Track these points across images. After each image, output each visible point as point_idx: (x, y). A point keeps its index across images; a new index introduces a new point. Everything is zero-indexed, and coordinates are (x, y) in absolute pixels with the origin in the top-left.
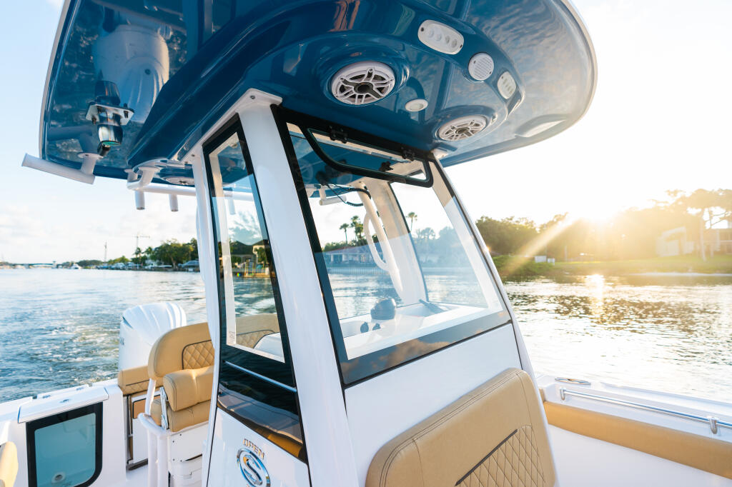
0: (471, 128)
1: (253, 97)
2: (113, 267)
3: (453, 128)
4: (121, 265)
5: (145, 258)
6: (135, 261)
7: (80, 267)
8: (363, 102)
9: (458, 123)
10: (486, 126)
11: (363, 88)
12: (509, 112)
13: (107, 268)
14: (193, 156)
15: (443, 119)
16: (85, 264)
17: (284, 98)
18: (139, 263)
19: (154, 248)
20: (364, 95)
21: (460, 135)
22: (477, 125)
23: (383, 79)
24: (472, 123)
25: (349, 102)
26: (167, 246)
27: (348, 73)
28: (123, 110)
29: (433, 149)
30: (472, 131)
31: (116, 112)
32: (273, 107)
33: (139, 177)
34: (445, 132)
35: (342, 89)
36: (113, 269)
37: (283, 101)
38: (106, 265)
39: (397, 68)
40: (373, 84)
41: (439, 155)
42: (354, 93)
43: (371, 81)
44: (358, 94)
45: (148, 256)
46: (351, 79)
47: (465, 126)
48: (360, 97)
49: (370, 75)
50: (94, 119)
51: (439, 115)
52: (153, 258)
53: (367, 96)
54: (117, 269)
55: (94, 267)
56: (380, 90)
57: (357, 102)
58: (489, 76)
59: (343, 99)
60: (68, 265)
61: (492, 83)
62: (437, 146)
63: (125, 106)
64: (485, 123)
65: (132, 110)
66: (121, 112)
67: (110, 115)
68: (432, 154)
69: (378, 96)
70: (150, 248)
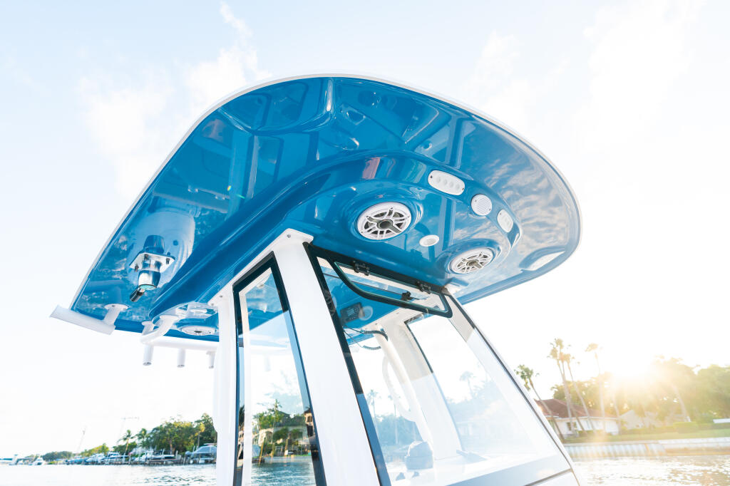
0: (480, 260)
1: (289, 236)
2: (89, 460)
3: (464, 260)
4: (100, 457)
5: (133, 446)
6: (120, 449)
7: (44, 462)
8: (385, 236)
9: (467, 255)
10: (493, 258)
11: (384, 224)
12: (512, 244)
13: (79, 463)
14: (221, 297)
15: (453, 253)
16: (51, 458)
17: (315, 236)
18: (125, 454)
19: (149, 429)
20: (385, 230)
21: (471, 267)
22: (485, 257)
23: (401, 216)
24: (480, 255)
25: (372, 237)
26: (170, 425)
27: (373, 212)
28: (165, 258)
29: (446, 284)
30: (481, 263)
31: (158, 260)
32: (305, 244)
33: (155, 328)
34: (456, 265)
35: (367, 226)
36: (87, 463)
37: (314, 239)
38: (78, 459)
39: (412, 207)
40: (393, 220)
41: (452, 289)
42: (377, 229)
43: (391, 218)
44: (379, 230)
45: (138, 442)
46: (376, 216)
47: (474, 259)
48: (382, 233)
49: (390, 213)
50: (137, 267)
51: (448, 249)
52: (146, 445)
53: (388, 232)
54: (94, 463)
55: (62, 461)
56: (399, 225)
57: (379, 237)
58: (489, 212)
59: (367, 235)
60: (29, 460)
61: (492, 217)
62: (450, 281)
63: (169, 254)
64: (492, 255)
65: (173, 258)
66: (163, 259)
67: (153, 262)
68: (446, 289)
69: (397, 231)
70: (144, 430)
